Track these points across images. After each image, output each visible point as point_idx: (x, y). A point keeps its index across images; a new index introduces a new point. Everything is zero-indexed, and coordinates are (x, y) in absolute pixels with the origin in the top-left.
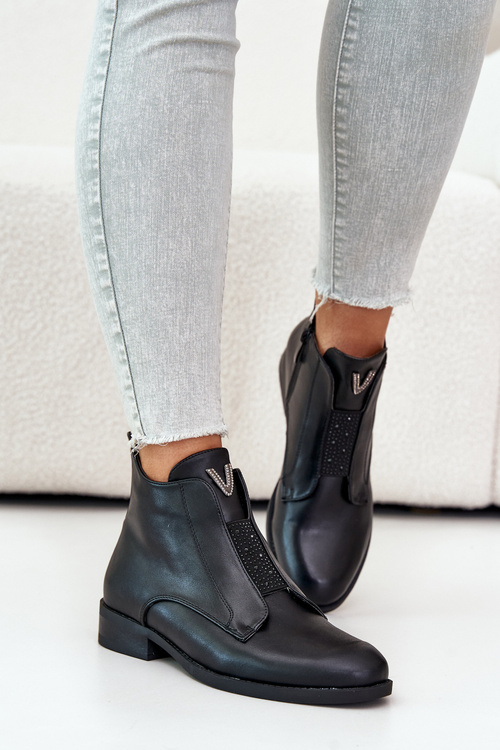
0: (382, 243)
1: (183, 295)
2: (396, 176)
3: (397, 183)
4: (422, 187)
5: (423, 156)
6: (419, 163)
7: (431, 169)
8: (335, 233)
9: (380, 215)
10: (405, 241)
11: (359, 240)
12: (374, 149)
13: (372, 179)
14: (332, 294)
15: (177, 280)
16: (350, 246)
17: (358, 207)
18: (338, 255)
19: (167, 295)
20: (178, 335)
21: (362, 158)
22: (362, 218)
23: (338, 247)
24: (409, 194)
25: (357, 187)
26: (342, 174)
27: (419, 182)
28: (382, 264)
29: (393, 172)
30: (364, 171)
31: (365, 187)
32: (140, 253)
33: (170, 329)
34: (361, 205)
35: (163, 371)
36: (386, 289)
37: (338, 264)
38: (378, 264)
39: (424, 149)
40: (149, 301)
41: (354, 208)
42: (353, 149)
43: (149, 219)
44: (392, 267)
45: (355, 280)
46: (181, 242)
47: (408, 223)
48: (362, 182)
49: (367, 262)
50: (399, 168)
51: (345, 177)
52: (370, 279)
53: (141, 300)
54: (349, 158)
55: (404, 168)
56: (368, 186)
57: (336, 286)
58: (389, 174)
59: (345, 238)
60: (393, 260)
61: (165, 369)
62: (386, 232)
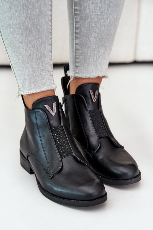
0: (95, 49)
1: (25, 36)
2: (99, 17)
3: (99, 20)
4: (109, 22)
5: (109, 7)
6: (108, 10)
7: (113, 14)
8: (75, 47)
9: (93, 36)
10: (104, 48)
11: (85, 48)
12: (89, 4)
13: (89, 19)
14: (75, 74)
15: (21, 30)
16: (82, 51)
17: (84, 33)
18: (77, 57)
19: (18, 36)
20: (25, 53)
21: (85, 9)
22: (86, 38)
23: (77, 53)
24: (105, 25)
25: (83, 23)
26: (77, 19)
27: (108, 20)
28: (95, 59)
29: (97, 14)
30: (86, 15)
31: (86, 23)
32: (6, 19)
33: (22, 50)
34: (85, 32)
35: (21, 66)
36: (97, 70)
37: (77, 60)
38: (94, 59)
39: (110, 4)
40: (12, 39)
41: (82, 34)
42: (81, 6)
43: (7, 4)
44: (99, 60)
45: (85, 67)
46: (21, 13)
47: (105, 39)
48: (85, 21)
49: (89, 58)
50: (100, 13)
51: (78, 20)
52: (90, 66)
53: (9, 38)
54: (80, 10)
55: (102, 13)
56: (88, 22)
57: (77, 71)
58: (96, 16)
59: (79, 48)
60: (99, 57)
61: (22, 66)
62: (96, 43)
